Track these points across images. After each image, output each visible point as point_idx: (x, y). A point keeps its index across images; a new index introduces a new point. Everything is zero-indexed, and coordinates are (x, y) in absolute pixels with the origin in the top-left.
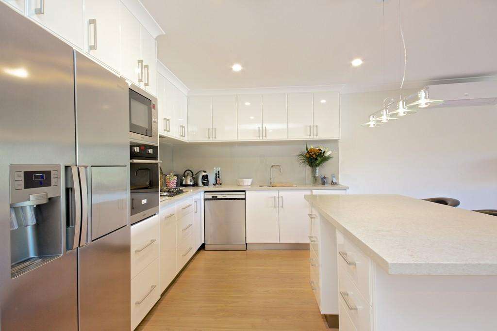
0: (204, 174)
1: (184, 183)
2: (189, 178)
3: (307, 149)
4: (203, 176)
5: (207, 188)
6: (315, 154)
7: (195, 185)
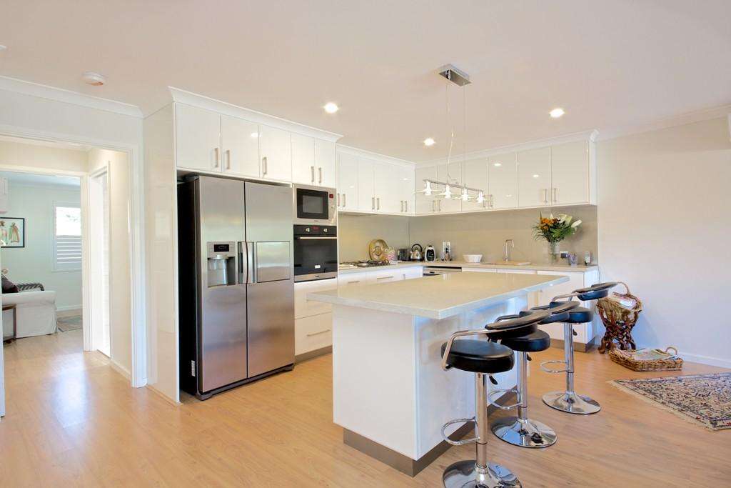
0: (430, 248)
1: (412, 258)
2: (417, 252)
3: (541, 218)
4: (428, 251)
5: (432, 264)
6: (547, 225)
7: (422, 260)
